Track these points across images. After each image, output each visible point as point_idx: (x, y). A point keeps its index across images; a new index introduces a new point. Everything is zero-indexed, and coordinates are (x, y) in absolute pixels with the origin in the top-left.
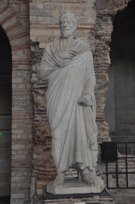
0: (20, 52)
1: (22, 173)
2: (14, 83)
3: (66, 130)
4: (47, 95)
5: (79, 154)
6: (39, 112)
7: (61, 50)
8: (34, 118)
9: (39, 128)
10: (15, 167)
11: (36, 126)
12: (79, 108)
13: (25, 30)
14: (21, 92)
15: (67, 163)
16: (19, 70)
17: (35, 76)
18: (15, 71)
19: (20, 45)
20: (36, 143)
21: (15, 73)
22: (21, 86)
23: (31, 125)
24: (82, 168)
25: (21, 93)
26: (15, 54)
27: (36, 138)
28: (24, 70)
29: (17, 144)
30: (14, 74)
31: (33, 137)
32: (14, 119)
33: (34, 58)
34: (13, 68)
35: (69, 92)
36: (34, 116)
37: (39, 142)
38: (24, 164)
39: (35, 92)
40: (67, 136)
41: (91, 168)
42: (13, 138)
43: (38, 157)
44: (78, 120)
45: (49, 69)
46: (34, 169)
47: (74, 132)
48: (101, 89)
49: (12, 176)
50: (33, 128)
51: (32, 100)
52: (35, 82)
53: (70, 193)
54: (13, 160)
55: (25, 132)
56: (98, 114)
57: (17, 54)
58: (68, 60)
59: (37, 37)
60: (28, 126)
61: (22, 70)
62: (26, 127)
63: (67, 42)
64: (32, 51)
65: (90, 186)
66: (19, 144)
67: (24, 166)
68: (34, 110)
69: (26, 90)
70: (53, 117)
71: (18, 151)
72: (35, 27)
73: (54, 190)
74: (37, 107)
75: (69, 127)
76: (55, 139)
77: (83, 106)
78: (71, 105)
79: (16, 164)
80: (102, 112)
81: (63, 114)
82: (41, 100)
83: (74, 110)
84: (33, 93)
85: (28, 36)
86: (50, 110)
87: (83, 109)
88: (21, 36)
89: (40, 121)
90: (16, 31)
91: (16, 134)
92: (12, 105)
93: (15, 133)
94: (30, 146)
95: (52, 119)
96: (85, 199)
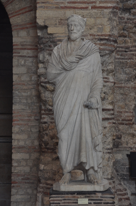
0: (23, 33)
1: (25, 190)
2: (15, 74)
3: (72, 131)
4: (54, 97)
5: (83, 154)
6: (47, 112)
7: (68, 53)
8: (40, 119)
9: (47, 132)
10: (16, 183)
11: (43, 129)
12: (84, 110)
13: (29, 3)
14: (25, 85)
15: (73, 163)
16: (21, 56)
17: (43, 66)
18: (17, 58)
19: (23, 23)
20: (43, 150)
21: (17, 60)
22: (25, 78)
23: (36, 129)
24: (87, 168)
25: (25, 87)
26: (16, 35)
27: (43, 145)
28: (29, 57)
29: (18, 152)
30: (15, 61)
31: (39, 143)
32: (16, 120)
33: (42, 44)
34: (14, 54)
35: (76, 95)
36: (41, 117)
37: (47, 150)
38: (28, 179)
39: (43, 86)
40: (73, 138)
41: (96, 168)
42: (14, 144)
43: (45, 168)
44: (83, 122)
45: (56, 72)
46: (41, 183)
47: (79, 133)
48: (130, 82)
49: (12, 194)
50: (40, 131)
51: (39, 96)
52: (42, 74)
53: (75, 190)
54: (14, 173)
55: (29, 137)
56: (126, 115)
57: (19, 35)
58: (74, 64)
59: (45, 20)
60: (34, 130)
61: (25, 56)
62: (31, 131)
63: (75, 44)
64: (39, 36)
65: (93, 184)
66: (21, 152)
67: (28, 181)
68: (41, 109)
69: (30, 83)
70: (59, 119)
71: (20, 162)
72: (43, 7)
73: (60, 187)
74: (45, 105)
75: (75, 129)
76: (61, 140)
77: (88, 109)
78: (77, 108)
79: (18, 179)
80: (130, 112)
81: (70, 116)
82: (50, 96)
83: (80, 112)
84: (40, 88)
85: (34, 12)
86: (57, 112)
87: (89, 112)
88: (24, 11)
89: (49, 123)
90: (17, 5)
91: (18, 140)
92: (13, 102)
93: (16, 138)
94: (35, 155)
95: (59, 121)
96: (88, 195)
